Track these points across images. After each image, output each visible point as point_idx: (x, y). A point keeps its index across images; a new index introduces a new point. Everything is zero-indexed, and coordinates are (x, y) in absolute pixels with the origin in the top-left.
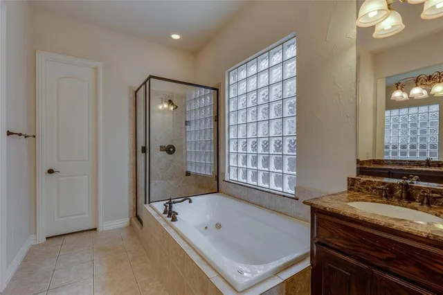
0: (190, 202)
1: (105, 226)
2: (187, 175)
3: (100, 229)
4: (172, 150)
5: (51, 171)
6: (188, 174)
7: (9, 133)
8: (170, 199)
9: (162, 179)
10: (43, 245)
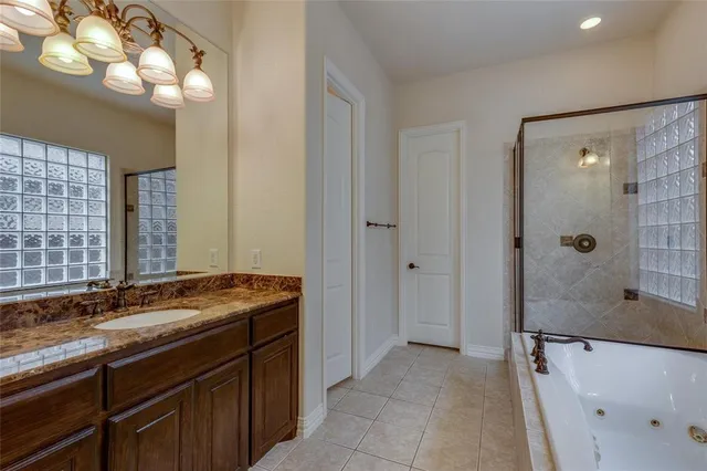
0: (588, 348)
1: (471, 350)
2: (626, 298)
3: (463, 352)
4: (586, 244)
5: (412, 266)
6: (631, 295)
7: (369, 224)
8: (540, 332)
9: (565, 298)
10: (403, 348)
